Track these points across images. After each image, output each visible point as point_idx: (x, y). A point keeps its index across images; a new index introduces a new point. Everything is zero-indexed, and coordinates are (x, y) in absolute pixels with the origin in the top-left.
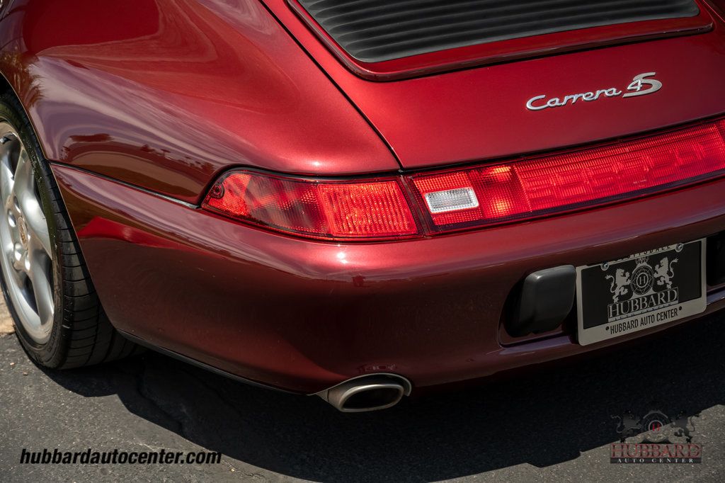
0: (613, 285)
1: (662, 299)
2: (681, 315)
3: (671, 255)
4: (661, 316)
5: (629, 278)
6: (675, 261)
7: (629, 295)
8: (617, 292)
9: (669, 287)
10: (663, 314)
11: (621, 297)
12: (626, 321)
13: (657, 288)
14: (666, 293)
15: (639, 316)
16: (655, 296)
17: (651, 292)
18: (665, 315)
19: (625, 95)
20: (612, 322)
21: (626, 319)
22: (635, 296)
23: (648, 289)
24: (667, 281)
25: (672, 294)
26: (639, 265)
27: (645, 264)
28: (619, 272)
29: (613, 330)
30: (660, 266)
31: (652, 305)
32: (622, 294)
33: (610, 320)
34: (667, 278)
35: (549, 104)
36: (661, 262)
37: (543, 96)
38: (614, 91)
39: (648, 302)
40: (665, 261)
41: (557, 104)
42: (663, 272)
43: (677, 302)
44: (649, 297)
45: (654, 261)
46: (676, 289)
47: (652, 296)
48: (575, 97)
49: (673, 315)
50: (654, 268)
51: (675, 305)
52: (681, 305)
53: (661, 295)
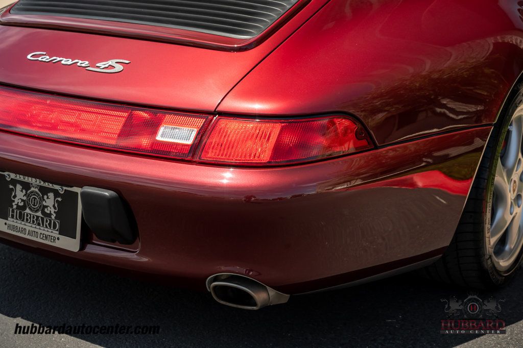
0: (13, 194)
1: (47, 224)
2: (57, 244)
3: (56, 193)
4: (43, 237)
5: (26, 195)
6: (60, 199)
7: (24, 208)
8: (16, 201)
9: (53, 217)
10: (44, 236)
11: (17, 206)
12: (19, 225)
13: (43, 213)
14: (50, 221)
15: (27, 227)
16: (42, 219)
17: (39, 214)
18: (47, 238)
20: (10, 221)
22: (28, 211)
23: (37, 211)
24: (52, 212)
25: (55, 225)
26: (32, 189)
27: (37, 190)
28: (19, 187)
29: (9, 227)
30: (48, 198)
31: (39, 224)
32: (20, 204)
33: (9, 219)
34: (53, 210)
36: (49, 194)
39: (36, 220)
40: (51, 196)
42: (50, 203)
43: (58, 232)
44: (38, 217)
46: (58, 222)
47: (40, 218)
49: (52, 241)
50: (43, 197)
52: (60, 236)
53: (47, 221)
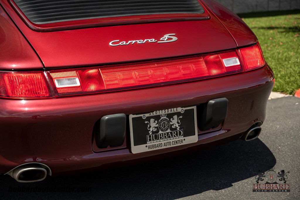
0: (149, 126)
1: (175, 134)
2: (185, 143)
3: (178, 114)
4: (174, 143)
5: (157, 123)
6: (181, 117)
7: (157, 131)
8: (151, 129)
9: (178, 129)
10: (175, 142)
11: (153, 132)
12: (156, 143)
13: (172, 129)
14: (177, 132)
15: (163, 142)
16: (171, 133)
17: (169, 131)
18: (177, 142)
19: (159, 42)
20: (149, 144)
21: (156, 142)
22: (160, 132)
23: (167, 129)
24: (177, 127)
25: (180, 133)
26: (162, 118)
27: (165, 117)
28: (152, 120)
29: (149, 147)
30: (173, 119)
31: (169, 137)
32: (154, 131)
33: (148, 142)
34: (177, 125)
35: (120, 44)
36: (174, 117)
37: (118, 40)
38: (153, 40)
39: (167, 135)
40: (175, 117)
41: (124, 44)
42: (175, 122)
43: (183, 136)
44: (168, 133)
45: (170, 116)
46: (182, 131)
47: (169, 133)
48: (134, 42)
49: (181, 142)
50: (170, 120)
51: (182, 138)
52: (184, 138)
53: (174, 133)
